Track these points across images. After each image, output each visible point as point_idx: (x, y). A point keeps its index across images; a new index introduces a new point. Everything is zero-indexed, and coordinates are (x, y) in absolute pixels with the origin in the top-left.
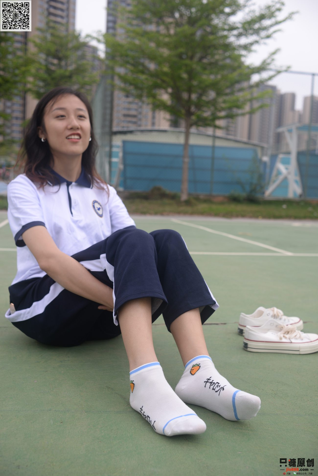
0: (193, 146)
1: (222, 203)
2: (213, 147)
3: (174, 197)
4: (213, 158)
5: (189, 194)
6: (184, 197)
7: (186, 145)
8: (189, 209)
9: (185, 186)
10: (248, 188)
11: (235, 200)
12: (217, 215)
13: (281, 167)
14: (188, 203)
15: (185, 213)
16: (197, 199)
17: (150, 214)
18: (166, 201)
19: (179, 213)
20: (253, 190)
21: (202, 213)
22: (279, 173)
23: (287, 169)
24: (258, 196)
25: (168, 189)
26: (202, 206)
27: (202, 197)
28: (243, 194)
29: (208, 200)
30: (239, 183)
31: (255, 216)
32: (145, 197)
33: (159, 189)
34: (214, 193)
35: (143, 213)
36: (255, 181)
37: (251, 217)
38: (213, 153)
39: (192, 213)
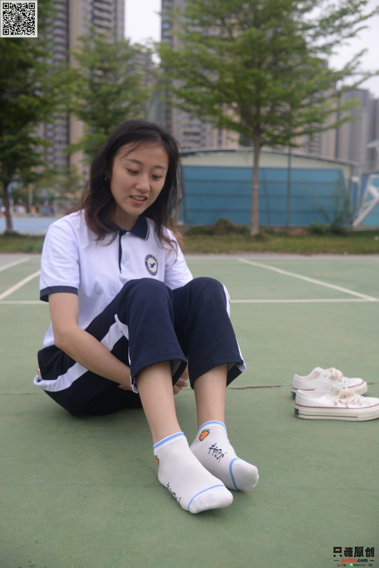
0: (264, 169)
1: (300, 237)
2: (289, 169)
3: (243, 231)
4: (289, 183)
5: (261, 227)
6: (255, 231)
7: (256, 168)
8: (260, 245)
9: (256, 218)
10: (332, 217)
11: (316, 232)
12: (293, 251)
13: (373, 190)
14: (259, 238)
15: (255, 251)
16: (271, 232)
17: (214, 253)
18: (233, 236)
19: (248, 250)
20: (339, 220)
21: (276, 250)
22: (371, 197)
24: (345, 226)
25: (235, 222)
26: (276, 241)
27: (276, 230)
28: (327, 225)
29: (284, 233)
30: (321, 211)
31: (339, 251)
32: (209, 232)
33: (225, 222)
34: (291, 225)
35: (206, 252)
36: (341, 208)
37: (334, 253)
38: (289, 176)
39: (264, 251)
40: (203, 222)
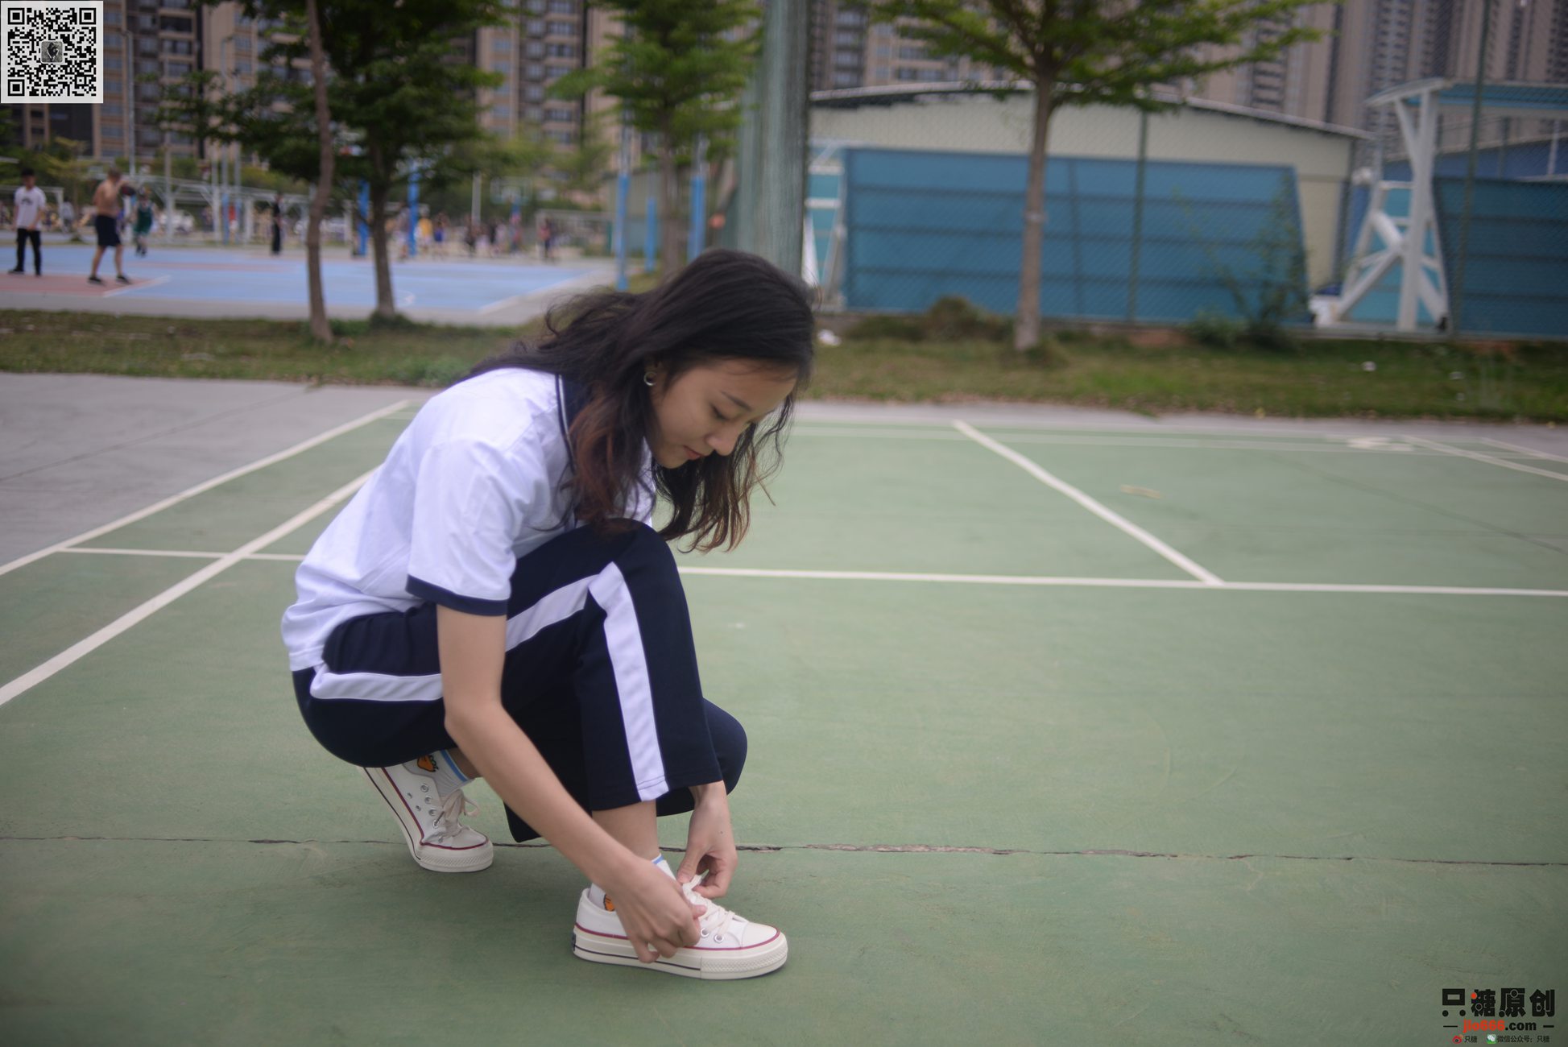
0: (1072, 162)
1: (1158, 354)
2: (1142, 163)
3: (1001, 333)
4: (1139, 202)
5: (1045, 324)
6: (1026, 338)
7: (1038, 157)
8: (1033, 378)
9: (1032, 300)
10: (1254, 300)
11: (1208, 341)
12: (1116, 401)
13: (1385, 225)
14: (1038, 357)
15: (1015, 396)
16: (1077, 338)
17: (901, 399)
18: (971, 347)
19: (996, 394)
20: (1274, 309)
21: (1071, 397)
22: (1378, 243)
23: (1402, 229)
24: (1290, 327)
25: (984, 305)
26: (1084, 368)
27: (1097, 331)
28: (1239, 323)
29: (1118, 344)
30: (1225, 284)
31: (1243, 404)
32: (909, 332)
33: (956, 306)
34: (1140, 319)
35: (879, 396)
36: (1281, 276)
37: (1229, 411)
38: (1140, 182)
39: (1037, 397)
40: (897, 304)
